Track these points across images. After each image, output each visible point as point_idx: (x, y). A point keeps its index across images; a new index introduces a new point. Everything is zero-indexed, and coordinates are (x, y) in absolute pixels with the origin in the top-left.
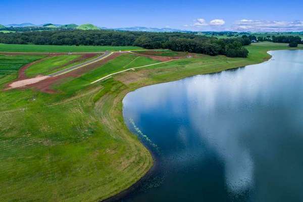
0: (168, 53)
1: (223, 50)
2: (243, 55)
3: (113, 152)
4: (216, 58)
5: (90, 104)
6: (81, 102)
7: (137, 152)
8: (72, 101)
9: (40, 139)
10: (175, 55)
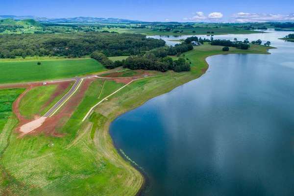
0: (128, 74)
1: (171, 66)
2: (187, 69)
3: (121, 176)
4: (167, 75)
5: (90, 142)
6: (84, 141)
7: (133, 175)
8: (78, 141)
9: (77, 175)
10: (134, 74)
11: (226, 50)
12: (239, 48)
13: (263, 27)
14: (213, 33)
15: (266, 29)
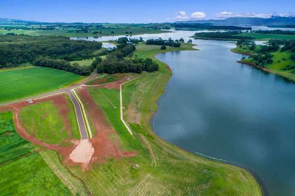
11: (164, 48)
12: (172, 46)
13: (166, 27)
14: (131, 33)
15: (169, 29)
